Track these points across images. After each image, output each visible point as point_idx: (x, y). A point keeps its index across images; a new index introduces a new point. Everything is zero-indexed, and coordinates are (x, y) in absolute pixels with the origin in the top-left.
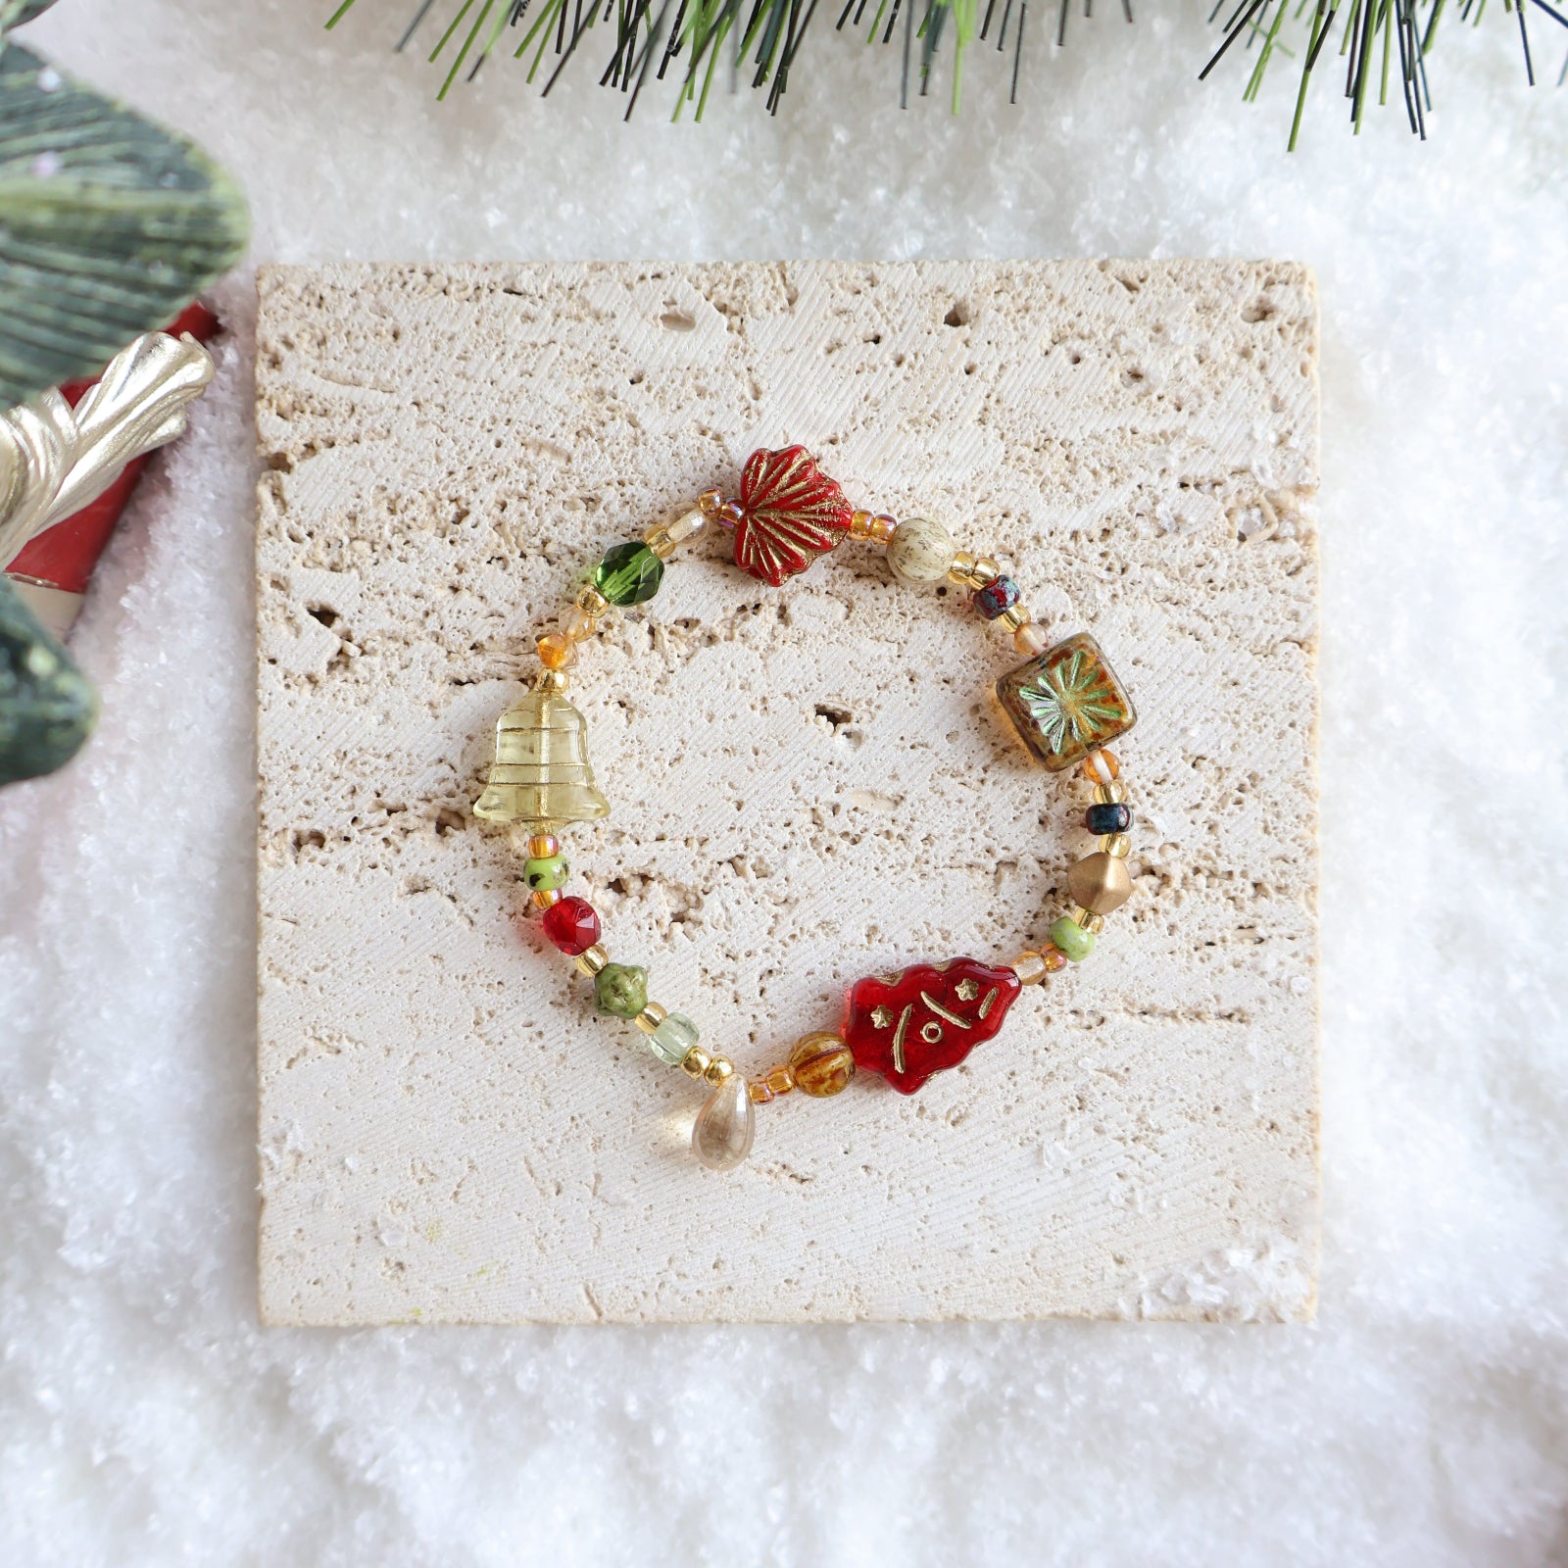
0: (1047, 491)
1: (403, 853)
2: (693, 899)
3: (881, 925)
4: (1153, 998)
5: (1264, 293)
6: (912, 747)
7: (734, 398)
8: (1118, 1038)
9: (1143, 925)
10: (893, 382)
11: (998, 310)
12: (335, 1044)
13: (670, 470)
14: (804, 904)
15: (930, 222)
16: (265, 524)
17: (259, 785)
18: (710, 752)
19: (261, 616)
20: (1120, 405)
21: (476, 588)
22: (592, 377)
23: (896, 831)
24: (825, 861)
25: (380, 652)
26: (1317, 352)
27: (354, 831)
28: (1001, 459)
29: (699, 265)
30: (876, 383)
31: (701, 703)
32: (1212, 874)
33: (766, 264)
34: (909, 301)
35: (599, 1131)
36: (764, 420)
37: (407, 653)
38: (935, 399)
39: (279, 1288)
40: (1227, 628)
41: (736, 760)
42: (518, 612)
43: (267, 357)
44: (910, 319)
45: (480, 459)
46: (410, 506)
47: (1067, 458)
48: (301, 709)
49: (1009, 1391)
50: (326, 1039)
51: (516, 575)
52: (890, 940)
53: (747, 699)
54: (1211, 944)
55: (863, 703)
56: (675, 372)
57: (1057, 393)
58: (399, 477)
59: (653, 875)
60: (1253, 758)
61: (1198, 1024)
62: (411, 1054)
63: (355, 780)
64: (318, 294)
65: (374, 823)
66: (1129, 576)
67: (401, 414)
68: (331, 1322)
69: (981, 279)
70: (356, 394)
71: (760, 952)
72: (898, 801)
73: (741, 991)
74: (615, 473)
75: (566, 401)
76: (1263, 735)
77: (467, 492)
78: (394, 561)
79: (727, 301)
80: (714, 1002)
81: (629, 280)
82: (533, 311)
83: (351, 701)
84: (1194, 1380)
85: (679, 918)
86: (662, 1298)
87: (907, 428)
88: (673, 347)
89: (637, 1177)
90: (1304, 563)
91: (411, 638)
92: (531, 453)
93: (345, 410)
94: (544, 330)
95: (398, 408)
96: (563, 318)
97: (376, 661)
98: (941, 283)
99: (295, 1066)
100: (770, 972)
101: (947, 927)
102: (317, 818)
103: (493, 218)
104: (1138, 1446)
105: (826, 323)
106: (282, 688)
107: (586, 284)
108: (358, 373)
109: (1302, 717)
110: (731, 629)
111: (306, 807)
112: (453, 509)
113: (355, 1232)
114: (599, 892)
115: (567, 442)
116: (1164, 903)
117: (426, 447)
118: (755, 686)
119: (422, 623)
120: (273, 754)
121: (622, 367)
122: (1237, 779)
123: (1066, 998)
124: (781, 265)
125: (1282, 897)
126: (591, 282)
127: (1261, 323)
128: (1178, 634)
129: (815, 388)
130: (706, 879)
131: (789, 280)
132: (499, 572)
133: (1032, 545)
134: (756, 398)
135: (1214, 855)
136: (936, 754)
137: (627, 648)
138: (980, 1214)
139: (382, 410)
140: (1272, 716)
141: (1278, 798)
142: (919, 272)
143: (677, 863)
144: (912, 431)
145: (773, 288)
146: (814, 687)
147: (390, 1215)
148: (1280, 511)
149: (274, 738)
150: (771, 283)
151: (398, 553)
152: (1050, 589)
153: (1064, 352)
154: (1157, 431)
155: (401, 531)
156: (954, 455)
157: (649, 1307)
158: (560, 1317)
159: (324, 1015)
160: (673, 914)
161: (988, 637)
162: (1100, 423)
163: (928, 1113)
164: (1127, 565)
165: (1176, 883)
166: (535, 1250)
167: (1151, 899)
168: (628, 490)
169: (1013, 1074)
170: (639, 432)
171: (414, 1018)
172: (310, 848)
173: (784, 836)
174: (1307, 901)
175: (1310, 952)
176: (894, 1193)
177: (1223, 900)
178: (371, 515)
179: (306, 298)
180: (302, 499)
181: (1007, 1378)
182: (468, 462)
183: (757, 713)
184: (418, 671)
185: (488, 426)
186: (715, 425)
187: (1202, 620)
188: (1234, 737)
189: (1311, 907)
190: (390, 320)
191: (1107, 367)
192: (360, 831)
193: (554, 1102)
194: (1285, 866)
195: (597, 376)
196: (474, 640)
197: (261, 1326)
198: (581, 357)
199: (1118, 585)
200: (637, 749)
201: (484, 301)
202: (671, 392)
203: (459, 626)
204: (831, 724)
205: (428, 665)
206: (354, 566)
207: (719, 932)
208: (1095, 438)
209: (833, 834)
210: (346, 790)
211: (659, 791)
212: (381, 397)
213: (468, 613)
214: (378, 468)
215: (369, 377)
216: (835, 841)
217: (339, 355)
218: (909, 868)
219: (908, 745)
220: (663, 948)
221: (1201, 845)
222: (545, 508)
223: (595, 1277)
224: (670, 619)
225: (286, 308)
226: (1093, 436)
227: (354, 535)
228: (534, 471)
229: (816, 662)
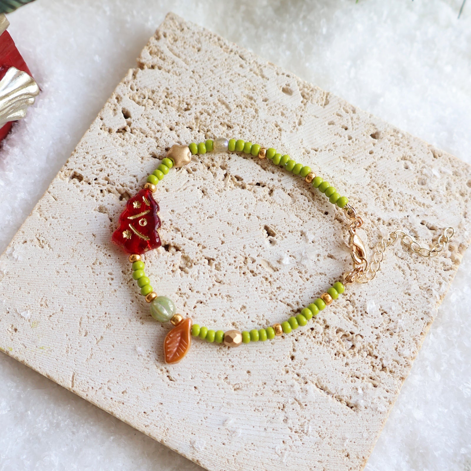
0: (377, 201)
1: (104, 198)
2: (190, 264)
3: (248, 308)
4: (328, 385)
6: (290, 256)
7: (292, 122)
9: (337, 358)
10: (345, 143)
11: (389, 140)
12: (43, 244)
13: (260, 131)
14: (225, 286)
16: (125, 79)
17: (73, 152)
18: (222, 221)
19: (107, 104)
20: (414, 188)
21: (178, 132)
22: (251, 92)
23: (270, 279)
24: (240, 276)
25: (136, 134)
27: (93, 182)
28: (367, 184)
30: (339, 141)
31: (229, 204)
32: (370, 354)
33: (324, 90)
34: (362, 123)
35: (112, 322)
36: (298, 133)
37: (145, 139)
38: (355, 155)
40: (415, 276)
41: (230, 228)
43: (156, 36)
44: (360, 128)
45: (203, 97)
46: (173, 98)
47: (389, 195)
48: (101, 137)
52: (248, 314)
53: (245, 211)
54: (358, 378)
55: (282, 233)
56: (278, 104)
57: (395, 174)
58: (175, 88)
59: (181, 249)
61: (339, 403)
62: (66, 262)
63: (104, 167)
64: (183, 27)
65: (102, 183)
67: (187, 72)
69: (388, 129)
71: (202, 293)
72: (276, 270)
73: (188, 303)
74: (242, 123)
75: (239, 95)
76: (411, 317)
77: (193, 104)
78: (158, 111)
79: (305, 94)
80: (177, 301)
81: (279, 72)
82: (245, 65)
83: (118, 144)
85: (181, 269)
86: (98, 394)
87: (342, 159)
88: (281, 97)
89: (115, 346)
90: (451, 269)
91: (149, 135)
92: (220, 103)
93: (170, 62)
94: (245, 72)
95: (187, 70)
96: (252, 72)
97: (133, 136)
98: (375, 123)
100: (202, 302)
101: (269, 320)
102: (84, 171)
105: (333, 116)
106: (99, 128)
107: (265, 67)
108: (181, 54)
109: (427, 318)
110: (252, 188)
111: (83, 167)
112: (186, 106)
115: (233, 107)
116: (348, 354)
118: (249, 209)
119: (155, 133)
120: (83, 145)
121: (263, 95)
123: (297, 367)
124: (328, 93)
125: (391, 375)
126: (267, 67)
128: (398, 268)
129: (319, 132)
131: (328, 98)
132: (189, 132)
133: (364, 215)
134: (299, 125)
135: (374, 347)
136: (297, 262)
137: (215, 175)
139: (182, 68)
140: (417, 312)
141: (405, 340)
143: (191, 250)
144: (343, 161)
145: (322, 98)
146: (268, 220)
149: (87, 141)
150: (322, 96)
151: (161, 109)
152: (362, 231)
153: (404, 163)
154: (422, 202)
155: (165, 104)
156: (352, 174)
157: (91, 394)
158: (59, 379)
159: (46, 233)
160: (180, 266)
161: (334, 235)
162: (404, 189)
163: (228, 380)
165: (356, 350)
166: (65, 351)
167: (345, 351)
168: (243, 130)
169: (265, 384)
170: (257, 115)
171: (74, 250)
172: (76, 180)
175: (391, 400)
177: (370, 364)
178: (159, 94)
179: (178, 27)
180: (141, 79)
182: (199, 96)
183: (245, 217)
184: (145, 146)
185: (211, 89)
186: (282, 126)
187: (408, 268)
188: (400, 312)
189: (399, 384)
190: (200, 45)
191: (416, 175)
192: (95, 183)
193: (103, 304)
194: (397, 365)
195: (253, 93)
196: (168, 147)
198: (252, 86)
200: (200, 206)
201: (231, 55)
202: (273, 109)
203: (166, 140)
204: (267, 235)
205: (149, 146)
206: (145, 106)
207: (192, 279)
208: (401, 194)
209: (248, 269)
210: (99, 168)
211: (199, 224)
212: (184, 64)
213: (172, 138)
214: (170, 83)
215: (184, 57)
216: (248, 271)
217: (178, 46)
218: (267, 294)
219: (289, 255)
220: (170, 274)
221: (371, 342)
222: (214, 121)
223: (79, 372)
224: (234, 175)
225: (171, 26)
226: (400, 193)
227: (151, 97)
228: (217, 109)
229: (274, 212)
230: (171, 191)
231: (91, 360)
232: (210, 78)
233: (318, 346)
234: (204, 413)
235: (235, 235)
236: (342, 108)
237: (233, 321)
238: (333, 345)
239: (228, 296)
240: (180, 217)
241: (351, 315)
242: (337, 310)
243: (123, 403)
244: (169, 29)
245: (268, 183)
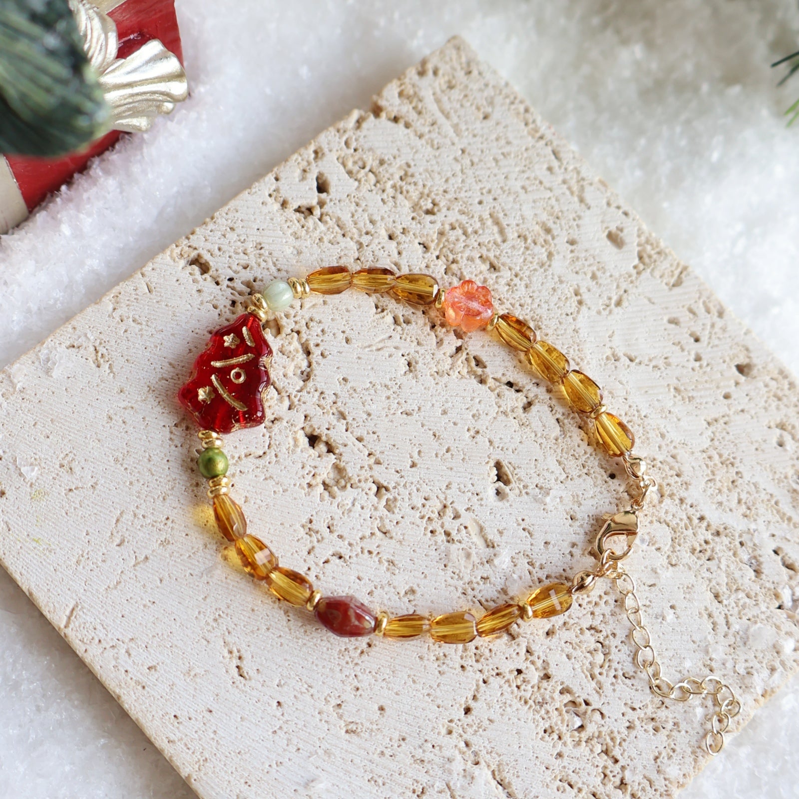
0: (709, 486)
1: (235, 316)
2: (343, 483)
3: (418, 595)
4: (514, 780)
6: (524, 529)
7: (605, 295)
9: (546, 738)
10: (686, 364)
11: (765, 386)
12: (102, 361)
13: (544, 293)
14: (393, 543)
16: (341, 125)
17: (208, 220)
18: (426, 428)
19: (295, 156)
20: (782, 484)
21: (402, 247)
22: (552, 221)
24: (425, 534)
25: (328, 226)
27: (225, 283)
28: (702, 449)
30: (678, 357)
31: (447, 402)
32: (607, 751)
33: (680, 259)
34: (728, 340)
35: (173, 538)
36: (609, 318)
37: (339, 239)
38: (698, 391)
40: (733, 639)
41: (435, 444)
43: (420, 69)
44: (721, 347)
45: (465, 200)
46: (412, 185)
47: (733, 482)
48: (265, 210)
50: (100, 355)
51: (426, 261)
53: (471, 422)
54: (571, 786)
55: (522, 484)
56: (591, 257)
57: (757, 449)
58: (422, 169)
59: (337, 451)
62: (130, 405)
63: (253, 263)
64: (471, 69)
65: (238, 289)
66: (709, 564)
67: (452, 147)
69: (771, 365)
71: (347, 541)
72: (490, 545)
73: (316, 550)
74: (518, 268)
75: (530, 218)
77: (444, 206)
78: (379, 197)
79: (645, 256)
80: (298, 540)
81: (611, 202)
82: (556, 169)
83: (290, 231)
85: (325, 486)
86: (105, 655)
87: (672, 390)
88: (601, 247)
89: (164, 582)
91: (349, 235)
92: (490, 221)
93: (429, 120)
94: (552, 181)
95: (453, 144)
96: (566, 186)
97: (322, 227)
98: (751, 348)
99: (72, 350)
100: (341, 557)
102: (216, 259)
105: (681, 309)
106: (267, 193)
107: (591, 184)
108: (452, 114)
110: (497, 387)
111: (217, 250)
112: (430, 206)
114: (303, 432)
115: (512, 234)
116: (568, 739)
117: (447, 171)
118: (480, 422)
119: (361, 234)
120: (229, 213)
121: (570, 231)
123: (470, 731)
124: (686, 267)
126: (594, 186)
128: (707, 616)
129: (648, 329)
131: (683, 276)
132: (420, 252)
133: (677, 501)
134: (616, 305)
135: (618, 741)
136: (532, 545)
137: (440, 343)
139: (445, 137)
141: (677, 748)
143: (354, 459)
144: (673, 393)
145: (672, 271)
146: (507, 452)
149: (239, 208)
150: (673, 269)
151: (385, 196)
152: (665, 529)
153: (778, 435)
154: (788, 514)
155: (396, 190)
156: (681, 424)
157: (94, 650)
158: (45, 606)
159: (113, 343)
160: (325, 480)
162: (764, 481)
163: (341, 711)
164: (713, 558)
165: (584, 735)
166: (74, 560)
167: (564, 730)
168: (516, 281)
169: (404, 739)
170: (548, 264)
172: (196, 269)
173: (418, 502)
177: (600, 770)
178: (391, 170)
179: (463, 65)
180: (369, 133)
182: (458, 196)
183: (468, 435)
184: (335, 250)
185: (484, 191)
186: (586, 297)
187: (724, 622)
190: (490, 109)
192: (228, 286)
193: (168, 501)
194: (648, 788)
195: (555, 223)
198: (557, 209)
199: (699, 563)
200: (395, 388)
201: (539, 145)
202: (580, 263)
203: (376, 253)
204: (496, 478)
205: (342, 253)
206: (359, 181)
207: (338, 511)
208: (756, 487)
209: (442, 527)
210: (243, 262)
211: (383, 418)
212: (451, 132)
213: (386, 252)
214: (416, 156)
215: (455, 120)
216: (440, 530)
217: (452, 98)
218: (461, 582)
219: (523, 526)
220: (303, 488)
221: (616, 730)
222: (471, 248)
223: (86, 605)
224: (473, 353)
225: (451, 60)
226: (755, 485)
227: (374, 170)
228: (483, 230)
229: (520, 442)
230: (355, 344)
231: (115, 592)
232: (488, 172)
233: (519, 705)
234: (279, 755)
235: (439, 459)
236: (701, 301)
238: (548, 712)
239: (391, 562)
240: (355, 395)
241: (597, 671)
242: (574, 654)
243: (144, 687)
244: (446, 63)
245: (527, 388)
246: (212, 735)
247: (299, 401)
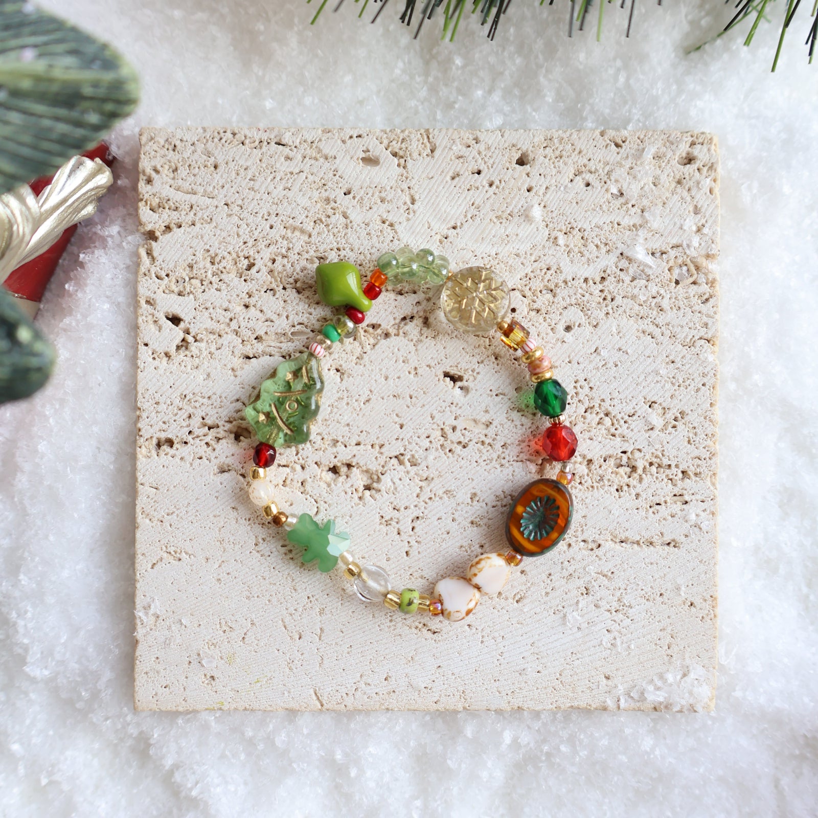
0: (571, 256)
1: (216, 451)
2: (375, 477)
3: (479, 493)
4: (627, 534)
5: (690, 149)
6: (497, 395)
7: (400, 203)
8: (607, 555)
9: (622, 494)
10: (488, 195)
11: (545, 157)
12: (178, 555)
13: (365, 243)
14: (436, 481)
15: (507, 109)
16: (143, 269)
17: (138, 413)
18: (385, 398)
19: (140, 320)
20: (611, 209)
21: (258, 306)
22: (323, 191)
23: (487, 441)
24: (448, 457)
25: (205, 340)
26: (719, 182)
27: (189, 438)
28: (546, 238)
29: (382, 131)
30: (479, 196)
31: (381, 370)
32: (659, 466)
33: (419, 130)
34: (497, 151)
35: (323, 604)
36: (417, 215)
37: (220, 341)
38: (511, 205)
39: (144, 689)
40: (669, 332)
41: (400, 401)
42: (281, 319)
43: (145, 178)
44: (497, 161)
45: (261, 235)
46: (223, 260)
47: (582, 238)
48: (161, 371)
49: (546, 748)
50: (173, 553)
51: (280, 299)
53: (407, 368)
54: (659, 504)
55: (470, 371)
56: (368, 189)
57: (577, 203)
58: (217, 245)
59: (354, 464)
60: (682, 403)
61: (652, 548)
62: (220, 561)
63: (191, 410)
64: (173, 144)
65: (201, 434)
66: (615, 303)
67: (218, 210)
68: (174, 709)
69: (536, 140)
70: (193, 199)
71: (412, 507)
72: (488, 425)
73: (401, 528)
74: (335, 244)
75: (308, 204)
76: (688, 390)
77: (254, 253)
78: (213, 290)
79: (397, 151)
80: (387, 534)
81: (343, 138)
82: (291, 154)
83: (189, 367)
84: (647, 743)
85: (368, 488)
86: (357, 697)
87: (495, 220)
88: (367, 175)
89: (344, 630)
90: (711, 297)
91: (222, 333)
92: (289, 231)
93: (187, 207)
94: (297, 165)
95: (217, 207)
96: (307, 158)
97: (203, 345)
98: (514, 142)
99: (156, 567)
100: (418, 518)
102: (169, 431)
103: (269, 104)
104: (616, 779)
105: (451, 163)
106: (151, 360)
107: (320, 140)
108: (195, 187)
109: (709, 380)
110: (398, 330)
111: (163, 425)
112: (246, 262)
113: (188, 659)
114: (324, 473)
115: (309, 227)
116: (633, 482)
117: (232, 228)
118: (410, 361)
119: (229, 325)
120: (145, 396)
121: (340, 185)
122: (674, 414)
123: (579, 533)
124: (427, 131)
125: (697, 479)
126: (323, 139)
127: (688, 166)
128: (642, 334)
129: (445, 198)
130: (383, 467)
131: (431, 139)
132: (271, 297)
133: (563, 285)
134: (413, 204)
135: (661, 455)
136: (509, 399)
138: (532, 651)
139: (208, 207)
140: (693, 380)
141: (696, 425)
142: (502, 136)
143: (367, 458)
144: (498, 223)
145: (422, 143)
146: (443, 362)
147: (207, 650)
148: (697, 268)
149: (146, 387)
150: (421, 141)
151: (215, 286)
152: (572, 309)
153: (581, 180)
154: (631, 224)
155: (217, 274)
156: (520, 235)
157: (349, 701)
158: (300, 707)
159: (172, 540)
160: (364, 486)
162: (599, 219)
163: (504, 595)
164: (615, 297)
165: (640, 471)
166: (287, 670)
167: (626, 480)
168: (342, 253)
169: (550, 575)
170: (349, 221)
171: (221, 541)
172: (165, 448)
174: (711, 481)
175: (712, 509)
176: (484, 640)
177: (666, 480)
178: (201, 265)
179: (167, 146)
180: (163, 256)
181: (544, 741)
182: (255, 237)
184: (226, 351)
185: (266, 217)
186: (390, 218)
187: (655, 327)
188: (672, 391)
189: (713, 484)
190: (213, 159)
191: (604, 189)
192: (193, 439)
193: (298, 588)
194: (700, 462)
195: (326, 190)
196: (257, 334)
197: (135, 710)
198: (317, 180)
199: (609, 308)
200: (346, 394)
201: (264, 149)
202: (366, 200)
203: (249, 326)
204: (452, 382)
205: (231, 348)
206: (191, 293)
207: (390, 495)
208: (598, 227)
209: (453, 443)
210: (186, 416)
211: (358, 418)
212: (207, 201)
213: (254, 319)
214: (205, 240)
215: (201, 189)
216: (453, 446)
217: (184, 177)
218: (494, 462)
219: (494, 394)
220: (359, 504)
221: (654, 450)
222: (296, 262)
223: (320, 685)
224: (365, 325)
225: (156, 152)
226: (596, 227)
227: (192, 276)
228: (291, 242)
229: (444, 348)
231: (325, 663)
233: (590, 493)
234: (496, 650)
237: (470, 520)
238: (609, 480)
240: (329, 423)
241: (613, 430)
242: (592, 434)
243: (394, 691)
245: (415, 312)
246: (454, 677)
247: (303, 459)
